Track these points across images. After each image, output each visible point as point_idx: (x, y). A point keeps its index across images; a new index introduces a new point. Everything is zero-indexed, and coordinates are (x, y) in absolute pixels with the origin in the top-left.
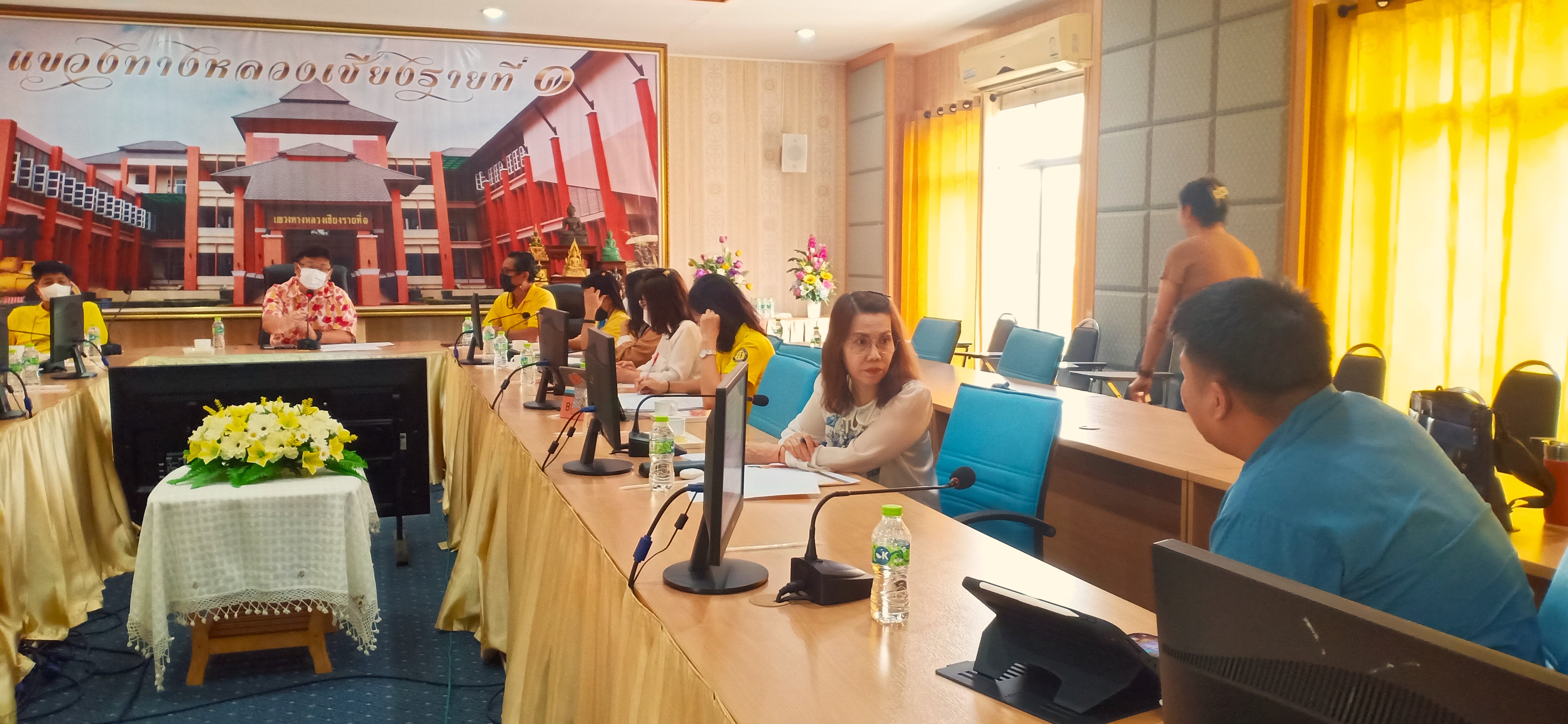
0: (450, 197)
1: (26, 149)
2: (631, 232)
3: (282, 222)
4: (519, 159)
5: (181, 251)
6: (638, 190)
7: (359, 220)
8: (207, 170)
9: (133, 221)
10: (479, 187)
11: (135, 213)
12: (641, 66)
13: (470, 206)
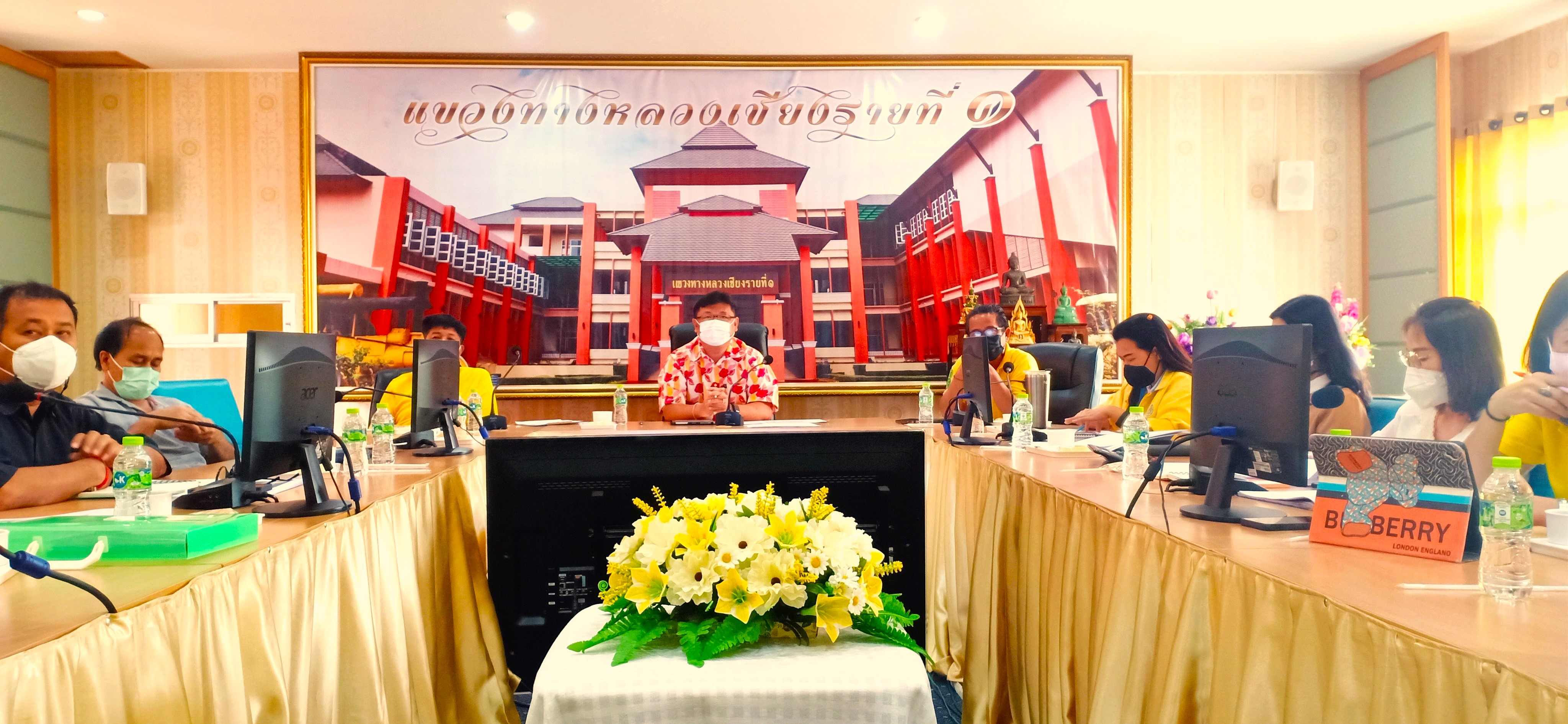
0: (865, 255)
1: (418, 208)
2: (1083, 290)
3: (681, 287)
4: (946, 205)
5: (573, 321)
6: (1092, 237)
7: (765, 282)
8: (603, 231)
9: (525, 288)
10: (900, 241)
11: (528, 278)
12: (1099, 84)
13: (888, 263)
